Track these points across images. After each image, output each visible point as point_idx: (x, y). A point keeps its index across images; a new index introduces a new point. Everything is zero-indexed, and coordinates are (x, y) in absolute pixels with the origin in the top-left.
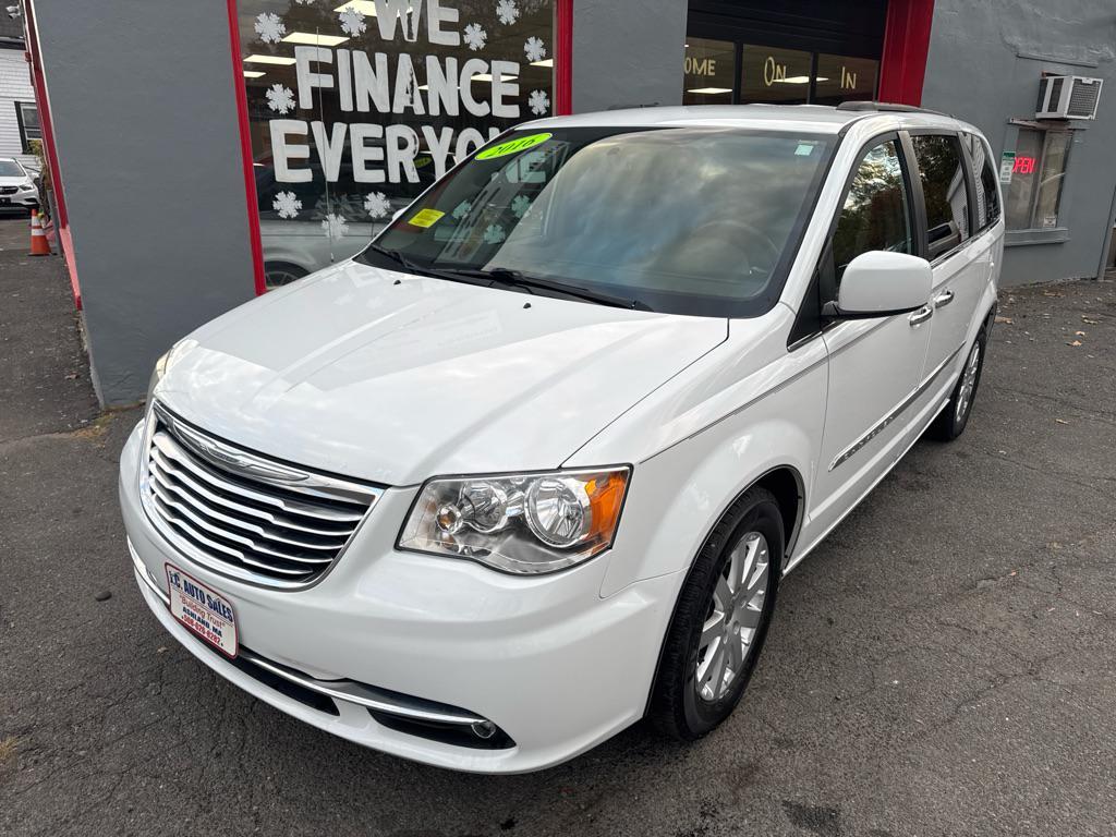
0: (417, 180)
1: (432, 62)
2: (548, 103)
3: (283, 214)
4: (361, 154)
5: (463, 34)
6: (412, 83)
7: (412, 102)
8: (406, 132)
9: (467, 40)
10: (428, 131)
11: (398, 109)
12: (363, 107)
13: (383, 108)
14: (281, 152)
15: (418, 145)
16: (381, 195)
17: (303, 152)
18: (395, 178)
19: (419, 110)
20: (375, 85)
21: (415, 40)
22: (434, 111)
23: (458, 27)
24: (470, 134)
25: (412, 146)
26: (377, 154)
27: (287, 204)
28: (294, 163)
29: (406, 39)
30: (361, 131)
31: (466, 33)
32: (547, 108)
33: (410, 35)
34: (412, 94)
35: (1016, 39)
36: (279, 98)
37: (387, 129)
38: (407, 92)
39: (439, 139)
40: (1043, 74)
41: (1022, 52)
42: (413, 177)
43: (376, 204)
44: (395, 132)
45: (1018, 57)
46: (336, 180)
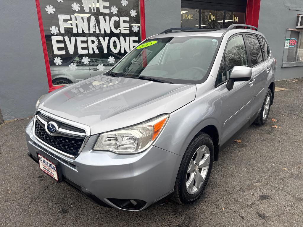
0: (98, 53)
1: (101, 18)
2: (138, 29)
3: (57, 64)
4: (80, 46)
5: (110, 9)
6: (95, 24)
7: (95, 30)
8: (94, 39)
9: (112, 11)
10: (101, 38)
11: (91, 32)
12: (80, 32)
13: (86, 32)
14: (55, 46)
15: (98, 42)
16: (87, 57)
17: (62, 45)
18: (91, 52)
19: (98, 32)
20: (84, 25)
21: (95, 11)
22: (103, 32)
23: (109, 7)
24: (114, 39)
25: (96, 43)
26: (85, 45)
27: (58, 61)
28: (59, 49)
29: (93, 11)
30: (79, 39)
31: (111, 9)
32: (138, 30)
33: (94, 10)
35: (289, 4)
36: (54, 30)
37: (88, 38)
38: (94, 27)
39: (104, 41)
40: (298, 15)
41: (291, 8)
42: (97, 52)
43: (86, 60)
44: (90, 39)
45: (289, 10)
46: (73, 53)
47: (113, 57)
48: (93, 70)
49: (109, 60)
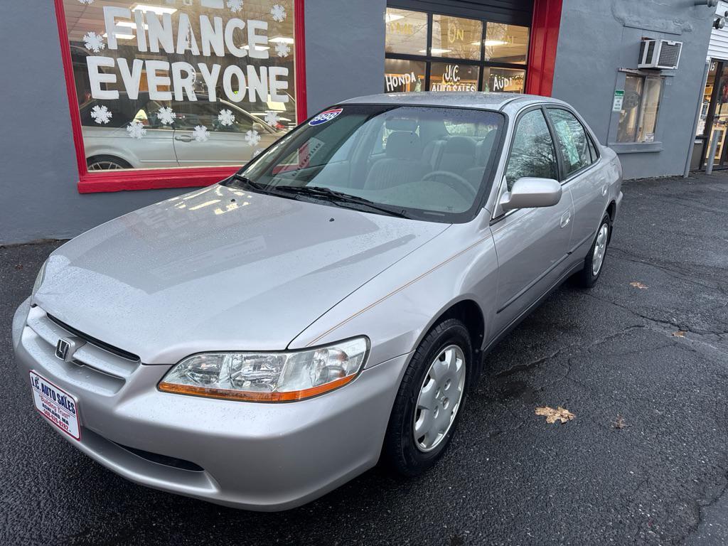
0: (195, 99)
1: (204, 20)
2: (289, 49)
3: (98, 121)
4: (153, 82)
7: (190, 46)
8: (186, 66)
10: (202, 66)
11: (181, 51)
12: (155, 49)
13: (169, 49)
14: (96, 80)
15: (195, 76)
16: (170, 109)
17: (111, 79)
18: (179, 98)
19: (196, 52)
20: (163, 34)
22: (207, 53)
24: (233, 69)
25: (192, 75)
26: (166, 81)
27: (101, 114)
28: (105, 86)
29: (185, 3)
30: (153, 66)
32: (288, 53)
34: (190, 41)
35: (623, 14)
36: (92, 41)
37: (172, 64)
38: (187, 40)
39: (210, 72)
40: (642, 38)
41: (627, 23)
42: (192, 97)
43: (167, 115)
44: (178, 67)
45: (624, 26)
46: (136, 98)
47: (229, 112)
48: (182, 140)
49: (220, 118)
